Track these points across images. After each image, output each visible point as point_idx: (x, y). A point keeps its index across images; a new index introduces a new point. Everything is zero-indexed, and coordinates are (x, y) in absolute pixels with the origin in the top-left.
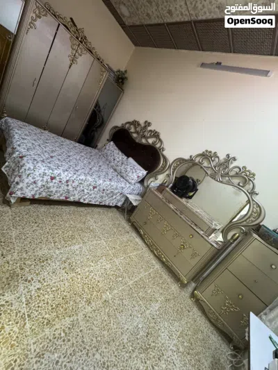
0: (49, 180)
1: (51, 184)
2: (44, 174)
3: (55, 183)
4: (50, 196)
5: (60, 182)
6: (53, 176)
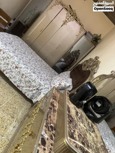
0: (15, 67)
1: (14, 70)
2: (14, 63)
3: (16, 71)
4: (10, 78)
5: (19, 72)
6: (17, 66)
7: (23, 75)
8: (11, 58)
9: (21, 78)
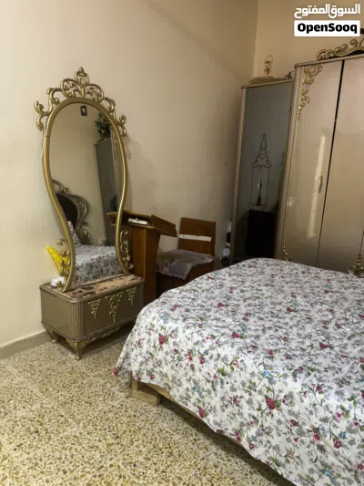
5: (294, 423)
6: (270, 395)
7: (317, 433)
8: (232, 368)
9: (319, 453)
